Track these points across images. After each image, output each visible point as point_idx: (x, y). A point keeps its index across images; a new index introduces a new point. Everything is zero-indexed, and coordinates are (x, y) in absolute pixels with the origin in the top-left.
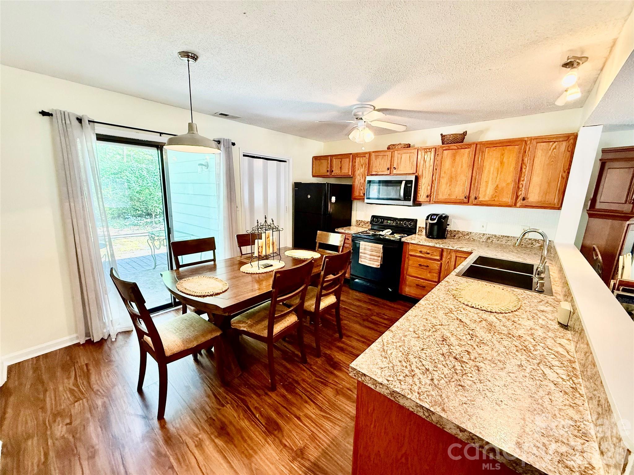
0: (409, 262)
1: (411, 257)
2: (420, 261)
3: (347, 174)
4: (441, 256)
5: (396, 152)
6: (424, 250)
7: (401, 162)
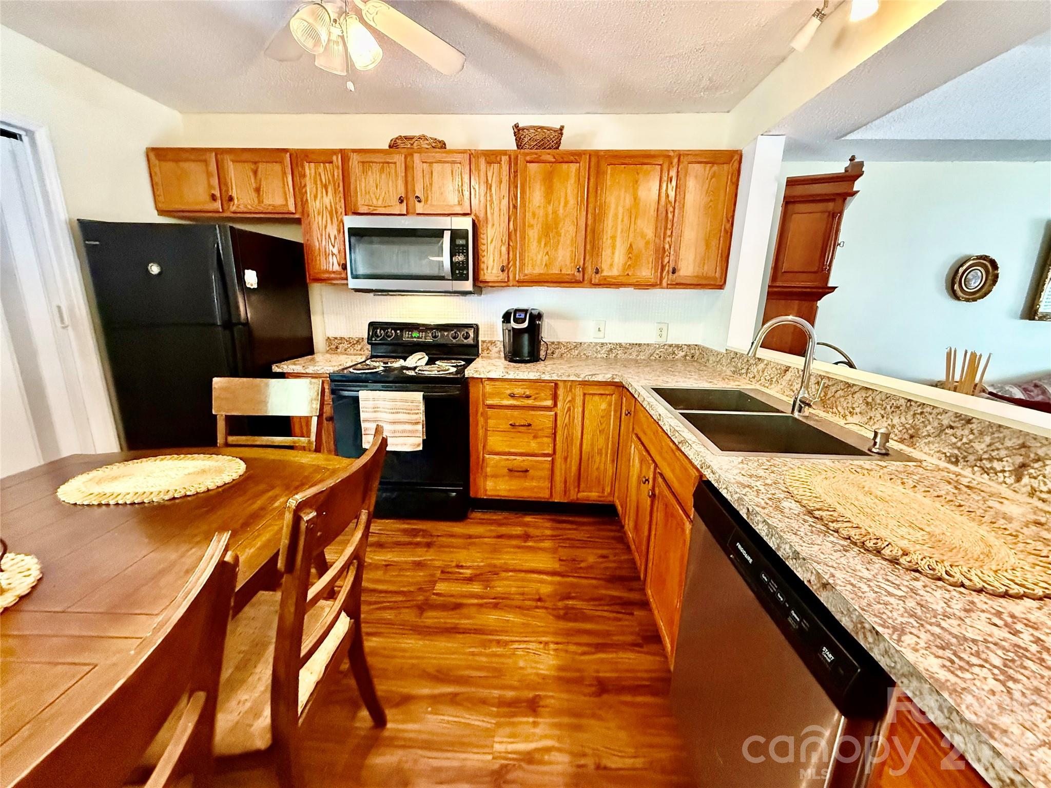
0: (486, 422)
1: (490, 412)
2: (512, 416)
3: (285, 210)
4: (555, 398)
5: (416, 157)
6: (518, 391)
7: (431, 184)
